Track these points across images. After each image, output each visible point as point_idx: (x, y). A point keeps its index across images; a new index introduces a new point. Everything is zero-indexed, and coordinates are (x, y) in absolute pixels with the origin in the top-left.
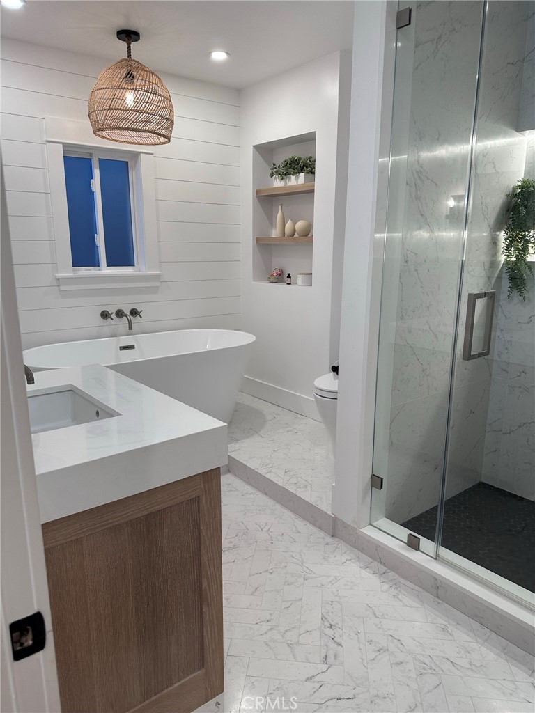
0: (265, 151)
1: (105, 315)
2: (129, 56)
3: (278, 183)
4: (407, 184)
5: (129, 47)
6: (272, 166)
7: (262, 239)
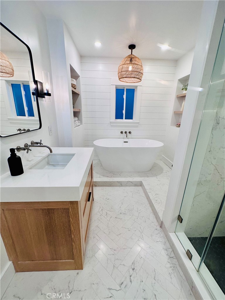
1: (122, 132)
2: (132, 54)
5: (132, 51)
6: (183, 86)
7: (176, 112)
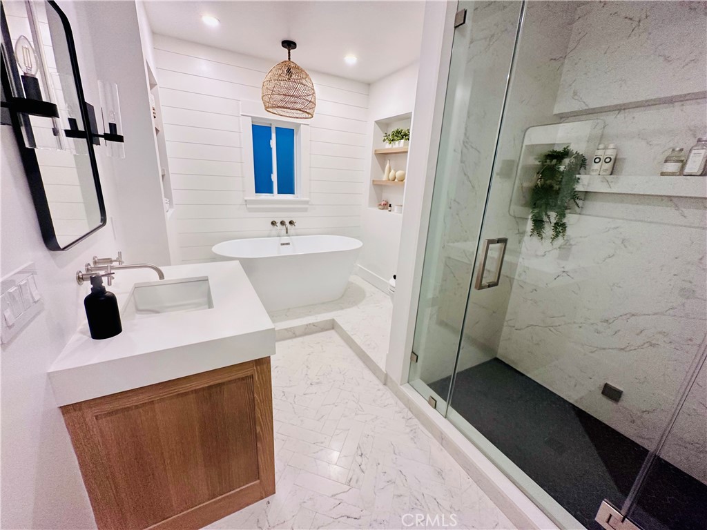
0: (383, 124)
1: (273, 223)
2: (289, 58)
3: (388, 146)
4: (455, 150)
5: (289, 53)
6: (385, 135)
7: (377, 181)
